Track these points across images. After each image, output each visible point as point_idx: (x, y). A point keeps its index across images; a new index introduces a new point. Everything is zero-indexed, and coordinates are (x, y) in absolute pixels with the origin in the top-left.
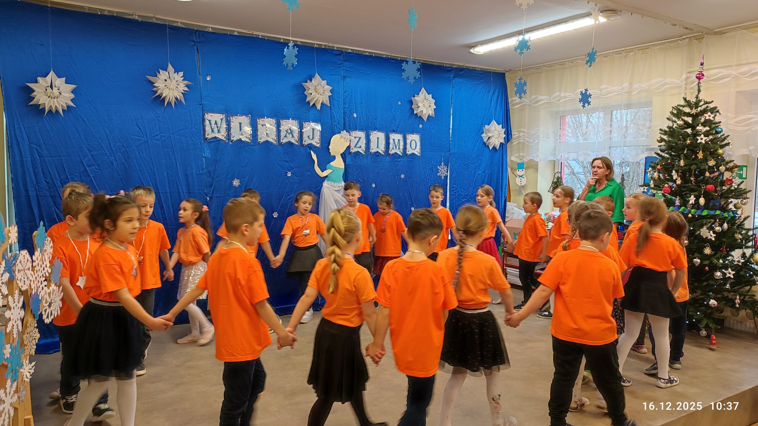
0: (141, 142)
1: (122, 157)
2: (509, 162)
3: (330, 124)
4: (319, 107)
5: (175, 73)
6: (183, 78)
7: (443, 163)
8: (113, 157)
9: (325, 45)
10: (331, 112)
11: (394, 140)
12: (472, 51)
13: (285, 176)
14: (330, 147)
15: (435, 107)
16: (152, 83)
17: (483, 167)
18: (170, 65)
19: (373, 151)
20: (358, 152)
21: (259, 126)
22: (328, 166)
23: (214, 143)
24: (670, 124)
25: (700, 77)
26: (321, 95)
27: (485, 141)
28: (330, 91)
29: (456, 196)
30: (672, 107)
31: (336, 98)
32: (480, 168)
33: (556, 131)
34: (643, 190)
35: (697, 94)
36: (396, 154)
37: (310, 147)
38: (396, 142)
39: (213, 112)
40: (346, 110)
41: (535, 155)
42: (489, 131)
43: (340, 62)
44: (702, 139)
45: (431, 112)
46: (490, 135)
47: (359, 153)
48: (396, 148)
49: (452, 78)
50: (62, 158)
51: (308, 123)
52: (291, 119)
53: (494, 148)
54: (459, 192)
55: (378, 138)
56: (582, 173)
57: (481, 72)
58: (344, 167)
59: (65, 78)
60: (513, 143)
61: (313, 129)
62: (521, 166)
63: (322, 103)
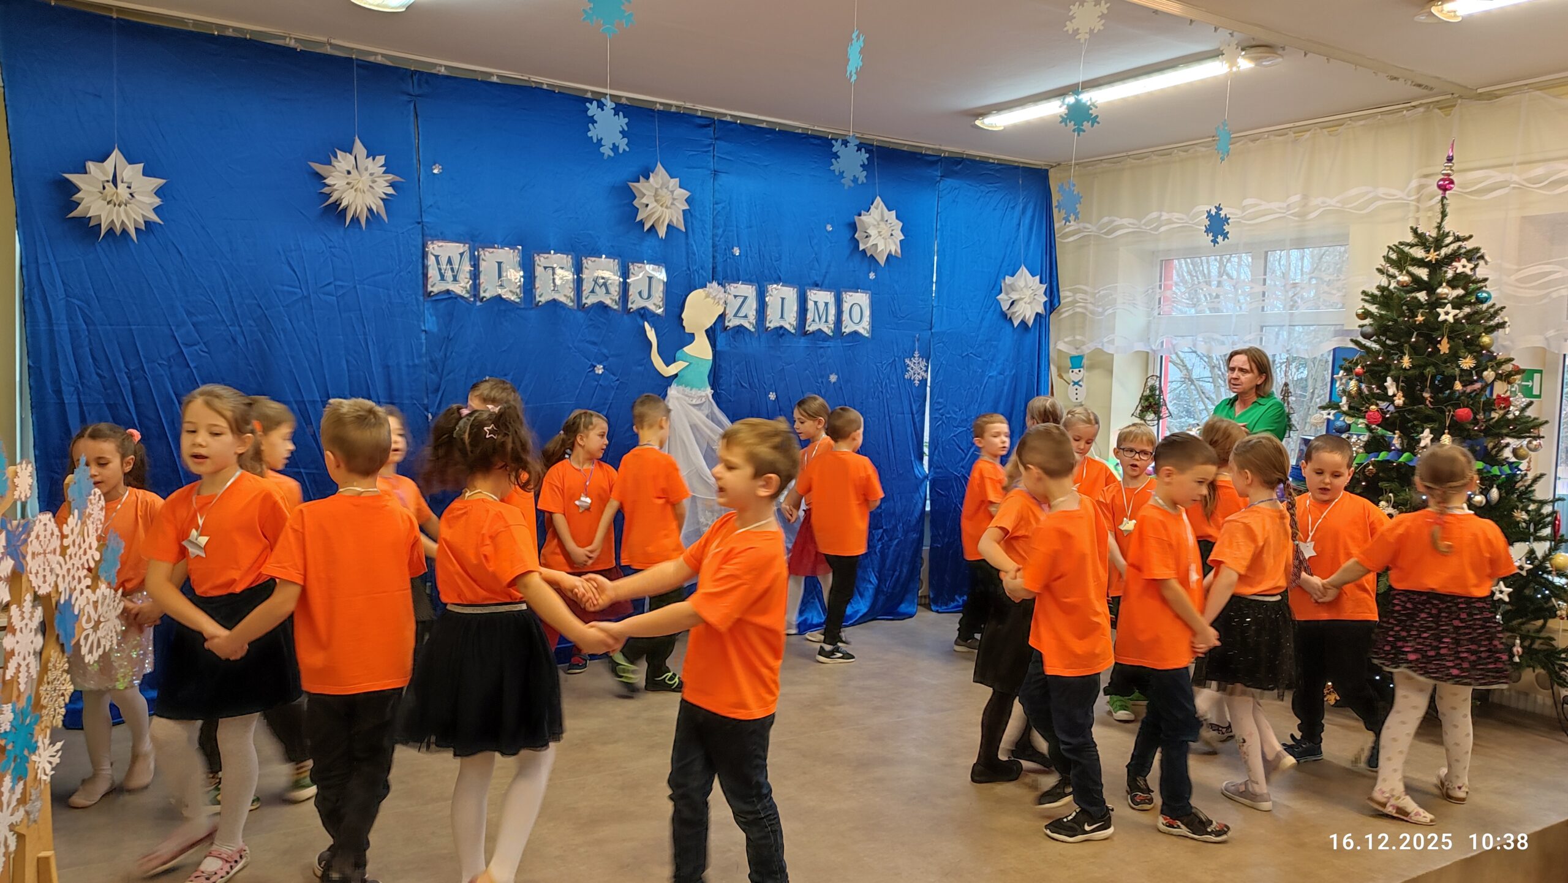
0: (295, 298)
1: (256, 329)
2: (1053, 354)
3: (685, 268)
4: (662, 232)
5: (367, 157)
6: (384, 169)
7: (916, 352)
8: (238, 328)
9: (677, 106)
10: (687, 244)
11: (816, 303)
12: (978, 123)
13: (590, 374)
14: (683, 316)
15: (903, 238)
16: (320, 177)
17: (999, 362)
18: (358, 141)
19: (772, 325)
20: (741, 326)
21: (539, 271)
22: (678, 354)
23: (443, 304)
24: (1384, 281)
25: (1445, 185)
26: (667, 207)
27: (1005, 308)
28: (686, 200)
29: (943, 422)
30: (1389, 247)
31: (698, 216)
32: (994, 364)
33: (1150, 291)
34: (1325, 416)
35: (1439, 221)
36: (819, 333)
37: (644, 314)
38: (821, 307)
39: (444, 238)
40: (717, 239)
41: (1105, 340)
42: (1012, 288)
43: (709, 141)
44: (1447, 314)
45: (894, 248)
46: (1015, 296)
47: (742, 329)
48: (820, 319)
49: (938, 179)
50: (133, 327)
51: (640, 265)
52: (604, 256)
53: (1023, 323)
54: (949, 413)
55: (783, 299)
56: (1207, 380)
57: (999, 167)
58: (711, 357)
59: (142, 165)
60: (1061, 314)
61: (650, 278)
62: (1077, 362)
63: (668, 225)
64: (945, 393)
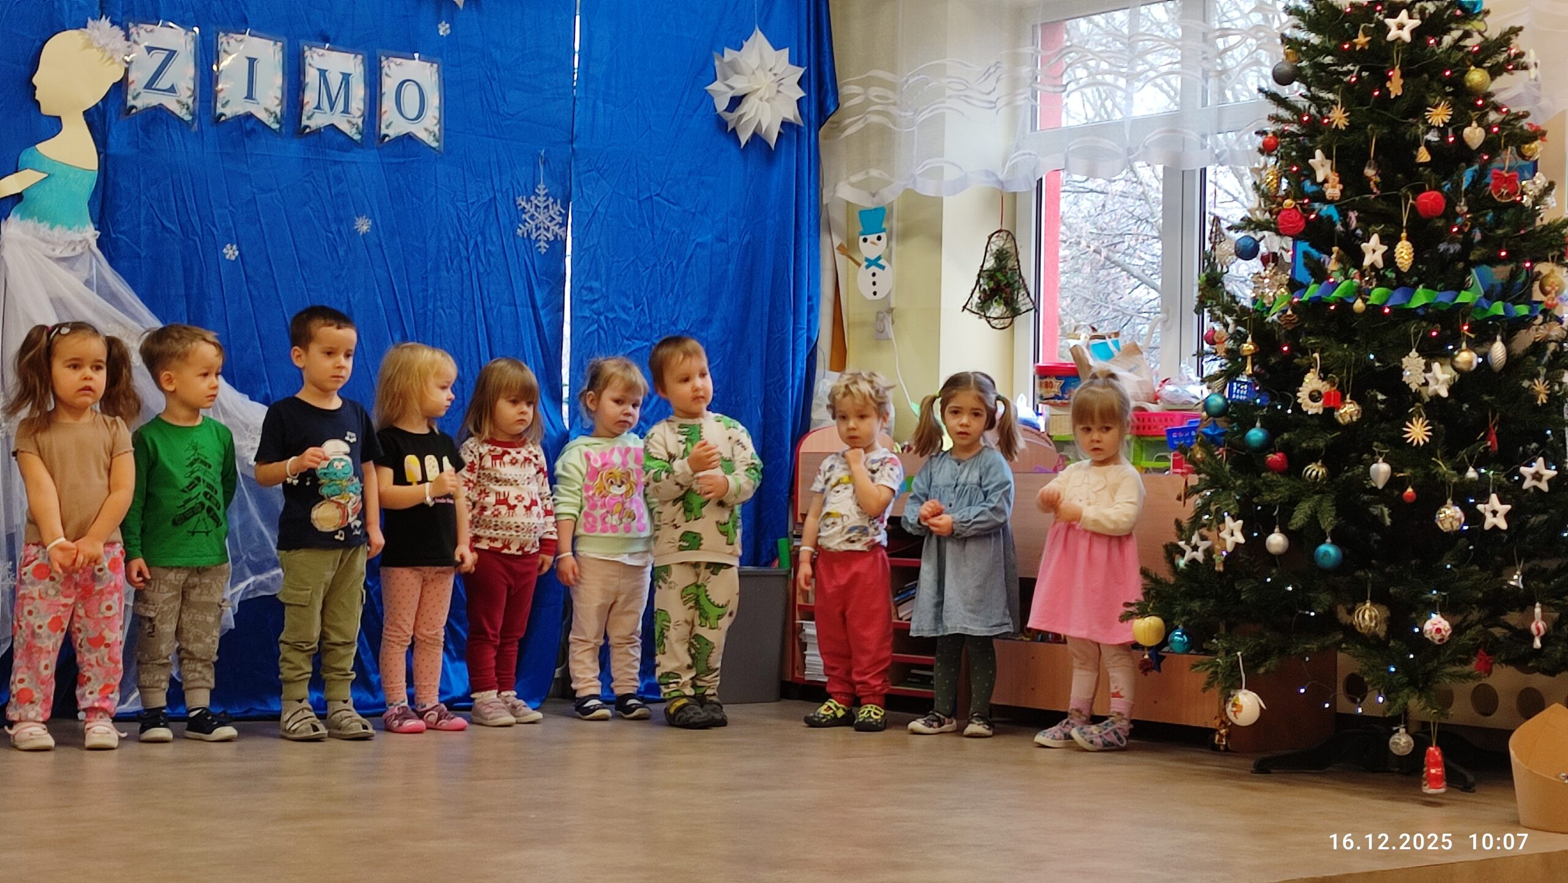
2: (829, 204)
7: (541, 186)
11: (323, 72)
14: (36, 81)
17: (717, 218)
19: (229, 112)
20: (160, 109)
22: (23, 156)
27: (723, 111)
36: (332, 133)
38: (336, 81)
41: (918, 171)
42: (737, 71)
46: (740, 87)
47: (165, 116)
53: (757, 138)
54: (613, 310)
55: (253, 60)
58: (95, 167)
60: (845, 129)
62: (873, 221)
64: (603, 271)
